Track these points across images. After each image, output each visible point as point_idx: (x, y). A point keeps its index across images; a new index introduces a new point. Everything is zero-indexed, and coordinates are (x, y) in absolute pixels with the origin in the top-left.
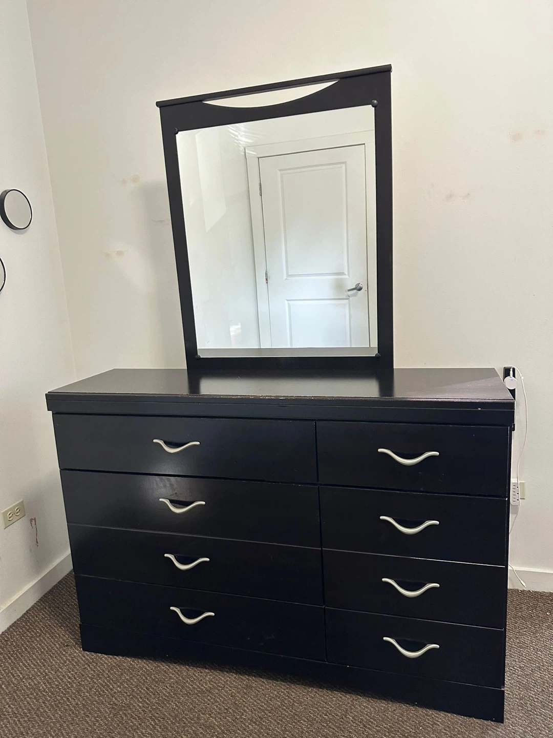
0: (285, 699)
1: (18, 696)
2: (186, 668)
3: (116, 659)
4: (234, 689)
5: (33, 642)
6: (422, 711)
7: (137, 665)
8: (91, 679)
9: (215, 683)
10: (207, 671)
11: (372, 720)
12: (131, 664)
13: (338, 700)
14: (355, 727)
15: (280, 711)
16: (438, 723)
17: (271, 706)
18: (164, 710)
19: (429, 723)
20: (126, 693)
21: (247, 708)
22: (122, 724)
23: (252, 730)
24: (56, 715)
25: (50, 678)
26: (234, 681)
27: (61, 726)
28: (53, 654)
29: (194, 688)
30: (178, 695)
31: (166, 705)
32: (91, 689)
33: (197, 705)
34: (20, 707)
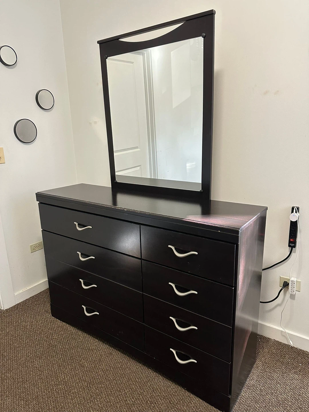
0: (124, 365)
1: (17, 328)
2: (89, 337)
3: (63, 323)
4: (103, 353)
5: (35, 306)
6: (187, 393)
7: (70, 329)
8: (48, 329)
9: (97, 347)
10: (97, 340)
11: (159, 389)
12: (67, 328)
13: (149, 374)
14: (149, 389)
15: (118, 370)
16: (192, 403)
17: (115, 366)
18: (68, 352)
19: (187, 401)
20: (58, 340)
21: (104, 363)
22: (49, 353)
23: (99, 374)
24: (26, 341)
25: (33, 324)
26: (106, 349)
27: (26, 346)
28: (40, 314)
29: (87, 347)
30: (78, 347)
31: (70, 351)
32: (45, 334)
33: (84, 355)
34: (16, 333)
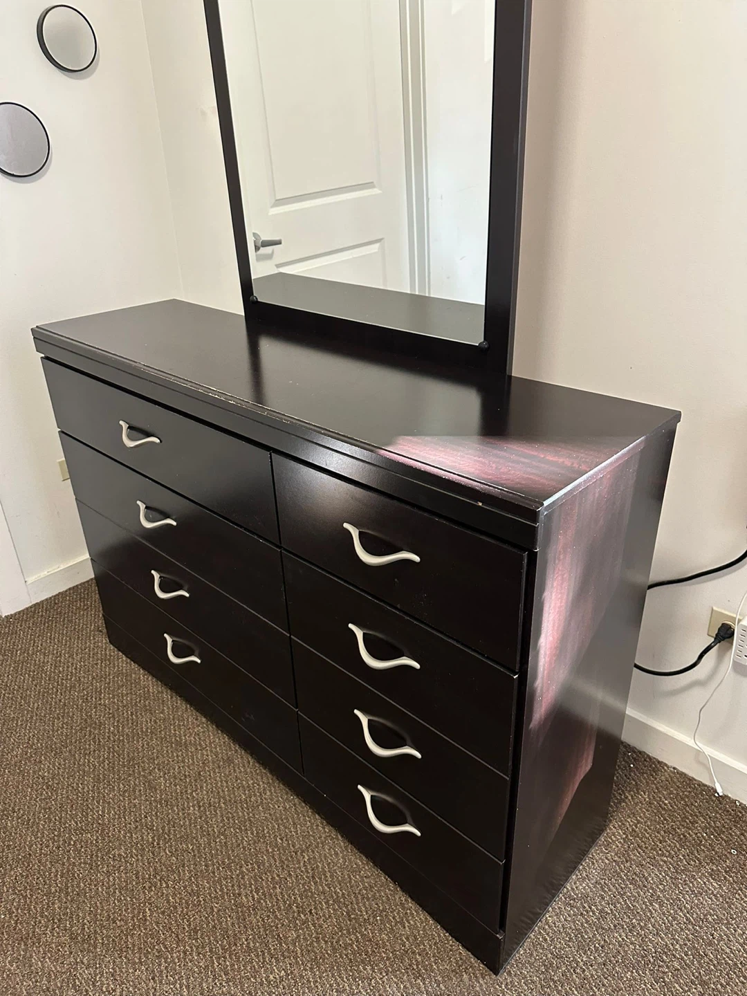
0: (255, 795)
1: (22, 668)
2: (187, 707)
3: (131, 665)
4: (212, 756)
5: (76, 614)
6: (401, 896)
7: (144, 681)
8: (93, 678)
9: (200, 739)
10: (204, 720)
11: (328, 874)
12: (139, 678)
13: (312, 827)
14: (302, 872)
15: (237, 807)
16: (407, 924)
17: (232, 796)
18: (127, 746)
19: (394, 918)
20: (110, 709)
21: (207, 785)
22: (80, 743)
23: (189, 814)
24: (36, 705)
25: (60, 661)
26: (220, 746)
27: (32, 717)
28: (82, 635)
29: (175, 734)
30: (153, 735)
31: (133, 742)
32: (83, 690)
33: (163, 756)
34: (16, 681)
